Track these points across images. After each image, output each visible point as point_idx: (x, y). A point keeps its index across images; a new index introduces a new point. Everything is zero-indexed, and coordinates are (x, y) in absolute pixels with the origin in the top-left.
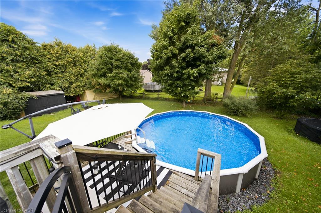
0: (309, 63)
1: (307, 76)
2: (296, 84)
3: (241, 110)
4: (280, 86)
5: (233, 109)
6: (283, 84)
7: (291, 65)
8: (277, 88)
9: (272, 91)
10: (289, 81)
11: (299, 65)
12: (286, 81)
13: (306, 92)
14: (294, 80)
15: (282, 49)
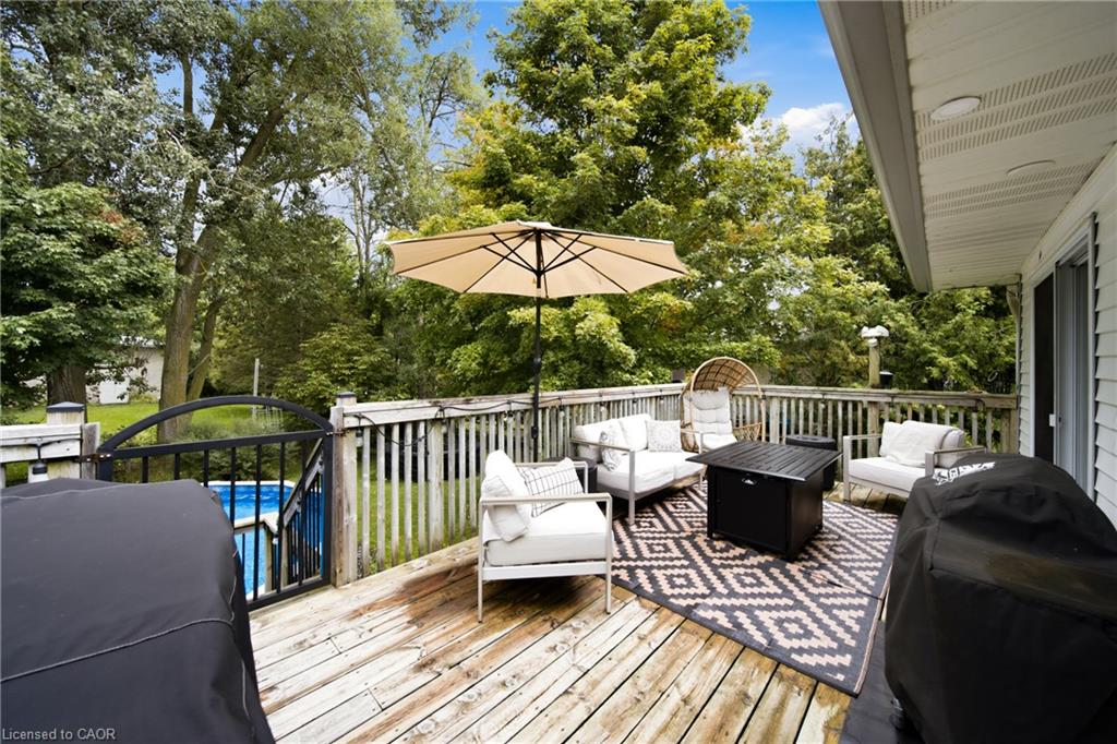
0: (369, 335)
1: (372, 358)
2: (360, 374)
3: (250, 464)
4: (333, 382)
5: (223, 467)
6: (337, 376)
7: (341, 334)
8: (328, 386)
9: (319, 394)
10: (346, 369)
11: (355, 338)
12: (341, 368)
13: (377, 390)
14: (353, 368)
15: (316, 297)
